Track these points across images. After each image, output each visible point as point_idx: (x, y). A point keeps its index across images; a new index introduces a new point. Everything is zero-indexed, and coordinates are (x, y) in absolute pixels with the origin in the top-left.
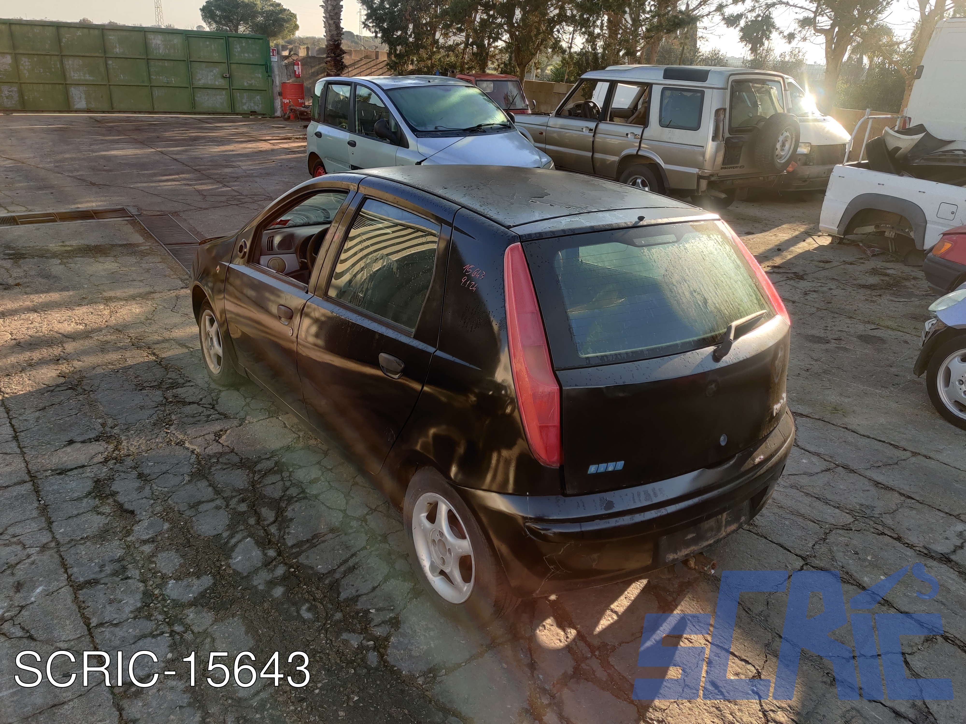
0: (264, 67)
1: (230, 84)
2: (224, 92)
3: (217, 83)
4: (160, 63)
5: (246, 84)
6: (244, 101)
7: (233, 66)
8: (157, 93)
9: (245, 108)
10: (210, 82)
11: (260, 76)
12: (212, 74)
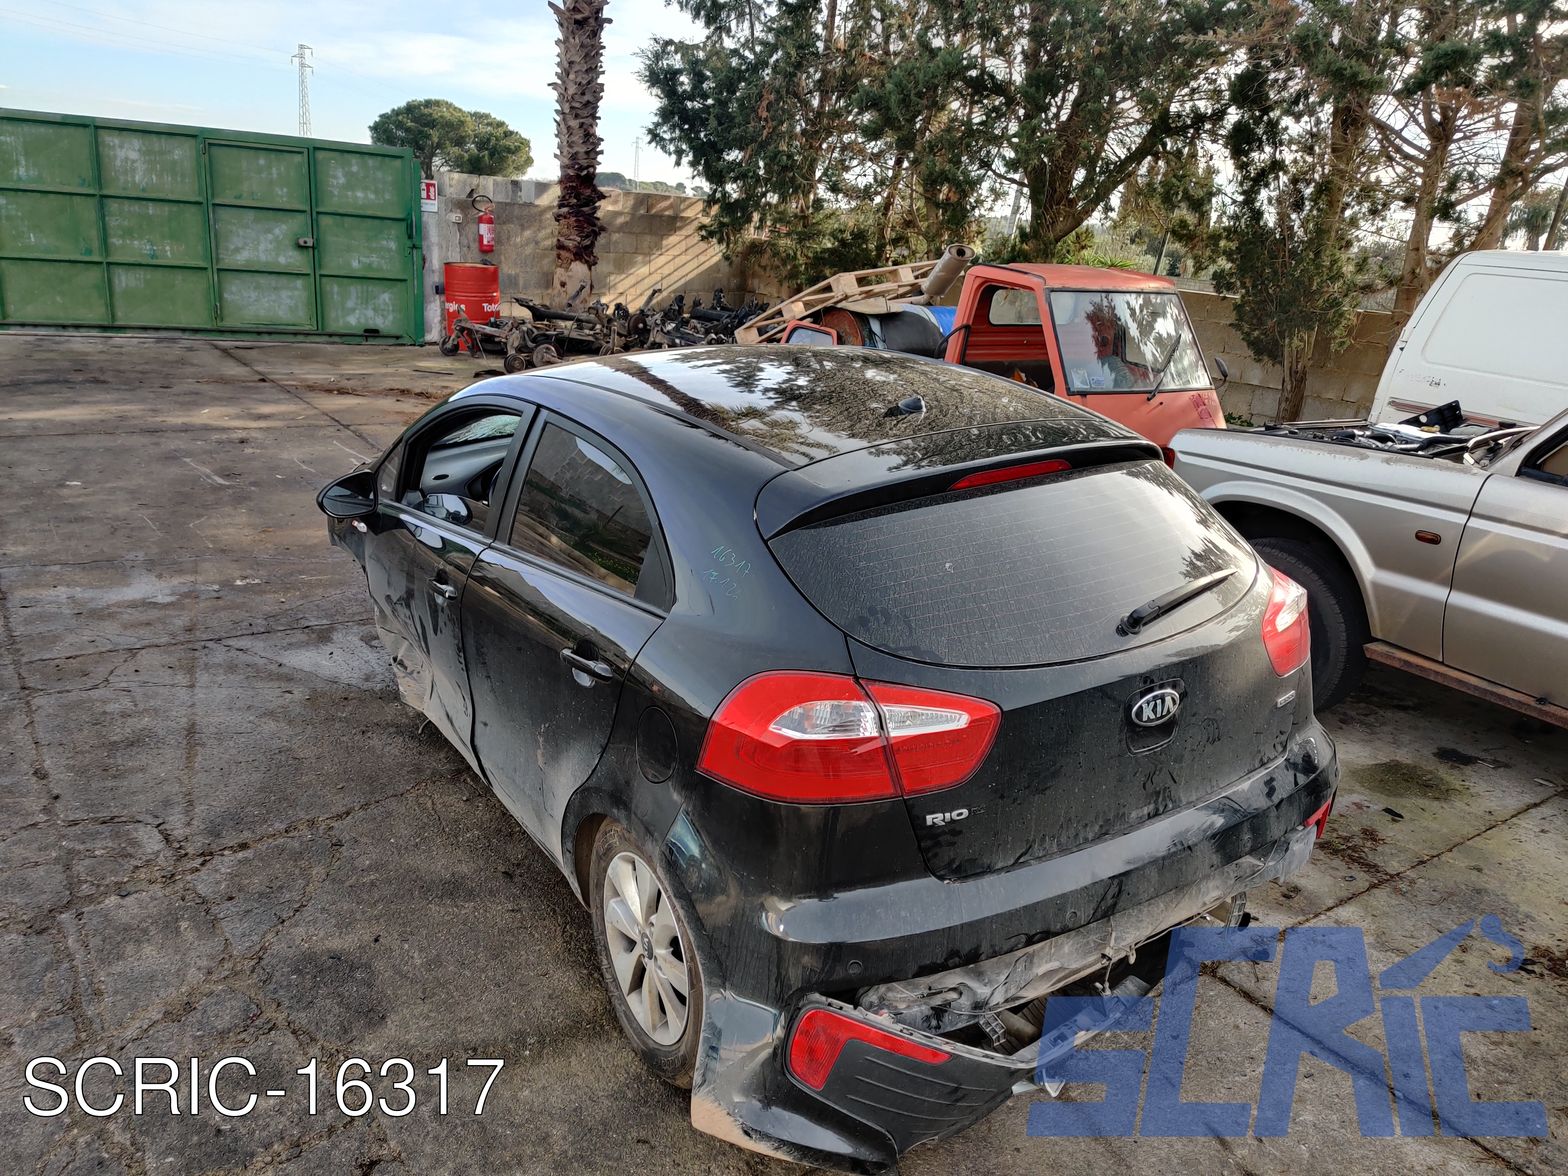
0: (404, 224)
1: (316, 263)
2: (299, 283)
3: (282, 260)
4: (136, 207)
5: (355, 264)
6: (350, 304)
7: (325, 221)
8: (124, 280)
9: (352, 320)
10: (263, 257)
11: (393, 245)
12: (270, 236)
